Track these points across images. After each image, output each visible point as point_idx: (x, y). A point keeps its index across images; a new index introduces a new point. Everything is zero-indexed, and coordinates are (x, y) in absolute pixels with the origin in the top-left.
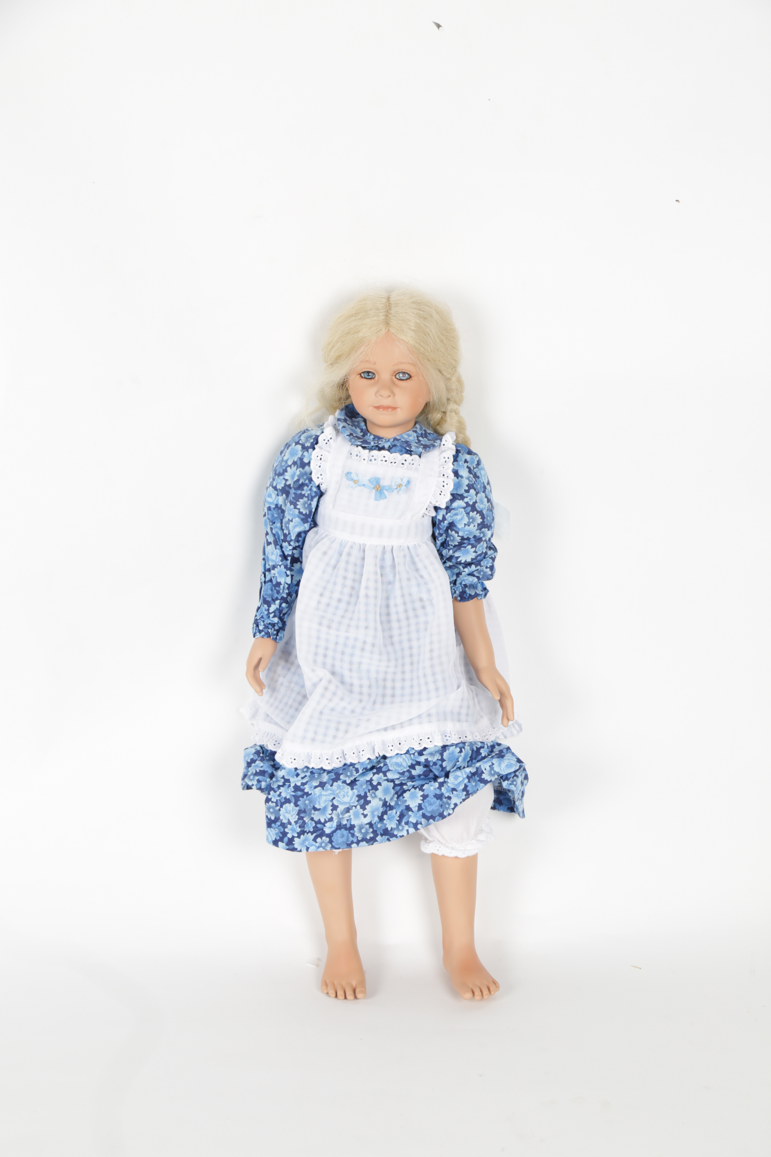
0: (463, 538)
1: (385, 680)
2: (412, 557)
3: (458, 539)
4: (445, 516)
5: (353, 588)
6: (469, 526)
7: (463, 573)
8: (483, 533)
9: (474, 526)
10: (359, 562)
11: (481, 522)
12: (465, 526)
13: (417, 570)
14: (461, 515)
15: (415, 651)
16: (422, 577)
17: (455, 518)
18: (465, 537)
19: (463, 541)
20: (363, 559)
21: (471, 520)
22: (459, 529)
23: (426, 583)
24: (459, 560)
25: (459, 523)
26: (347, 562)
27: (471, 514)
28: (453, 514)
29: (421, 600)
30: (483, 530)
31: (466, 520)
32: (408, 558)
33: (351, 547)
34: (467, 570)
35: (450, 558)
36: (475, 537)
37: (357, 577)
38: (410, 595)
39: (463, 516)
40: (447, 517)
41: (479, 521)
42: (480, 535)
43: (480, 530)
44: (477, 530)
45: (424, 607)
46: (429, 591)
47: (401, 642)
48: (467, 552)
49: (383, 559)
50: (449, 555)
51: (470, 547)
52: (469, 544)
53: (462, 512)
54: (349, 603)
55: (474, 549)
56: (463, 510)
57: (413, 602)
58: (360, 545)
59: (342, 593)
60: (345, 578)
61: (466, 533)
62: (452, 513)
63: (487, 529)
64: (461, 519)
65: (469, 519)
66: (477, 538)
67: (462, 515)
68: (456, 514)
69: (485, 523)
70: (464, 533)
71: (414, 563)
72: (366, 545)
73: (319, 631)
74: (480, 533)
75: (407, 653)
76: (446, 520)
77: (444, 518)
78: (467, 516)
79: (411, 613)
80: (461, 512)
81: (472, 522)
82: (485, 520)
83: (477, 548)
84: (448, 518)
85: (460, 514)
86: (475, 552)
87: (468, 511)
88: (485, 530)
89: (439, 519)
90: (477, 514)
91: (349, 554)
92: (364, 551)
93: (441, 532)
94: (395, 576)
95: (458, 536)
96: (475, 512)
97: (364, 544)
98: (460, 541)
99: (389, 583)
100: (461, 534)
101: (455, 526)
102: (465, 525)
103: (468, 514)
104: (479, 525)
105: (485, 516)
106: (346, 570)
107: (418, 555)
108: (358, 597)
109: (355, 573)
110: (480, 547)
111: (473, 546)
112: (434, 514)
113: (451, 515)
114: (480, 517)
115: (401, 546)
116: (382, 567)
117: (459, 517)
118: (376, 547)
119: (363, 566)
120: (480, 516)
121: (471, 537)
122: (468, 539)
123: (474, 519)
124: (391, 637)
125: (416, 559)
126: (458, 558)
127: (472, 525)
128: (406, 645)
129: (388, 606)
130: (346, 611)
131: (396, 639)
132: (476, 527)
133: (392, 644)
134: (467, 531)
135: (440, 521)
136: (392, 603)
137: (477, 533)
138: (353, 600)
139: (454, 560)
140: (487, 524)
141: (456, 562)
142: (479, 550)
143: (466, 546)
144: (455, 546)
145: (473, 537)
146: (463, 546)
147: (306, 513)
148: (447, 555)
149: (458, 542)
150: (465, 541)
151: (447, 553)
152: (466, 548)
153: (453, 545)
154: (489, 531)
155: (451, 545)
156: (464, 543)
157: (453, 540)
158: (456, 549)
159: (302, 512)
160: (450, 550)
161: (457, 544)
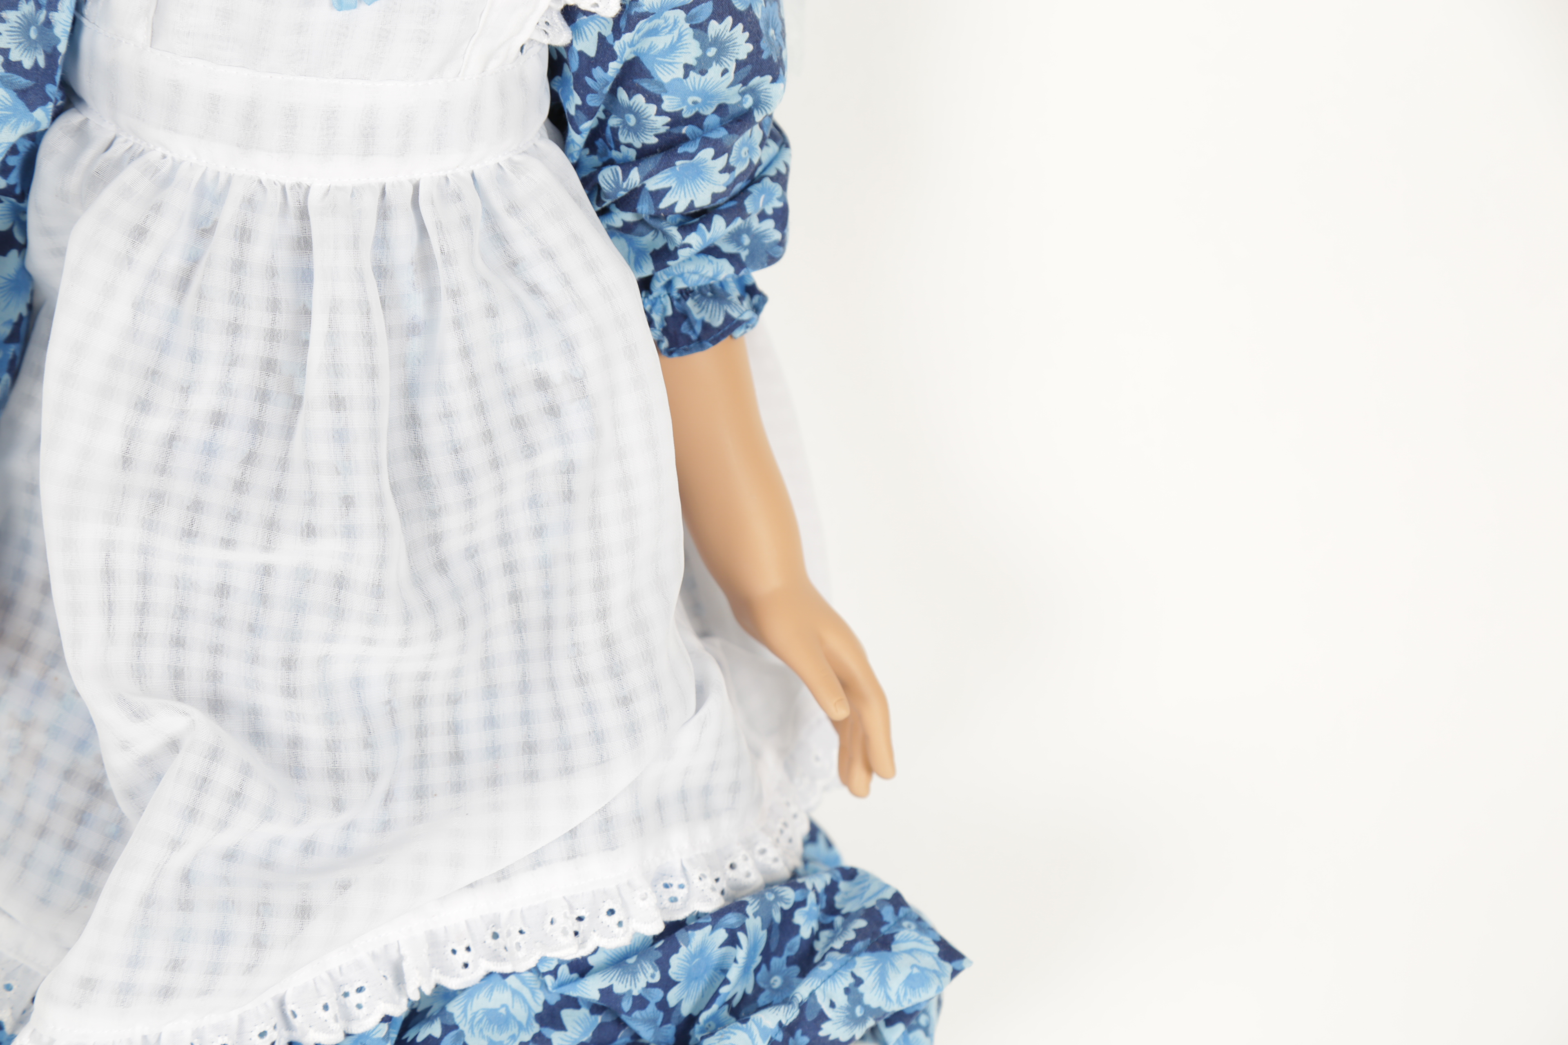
0: (677, 120)
1: (420, 701)
2: (489, 214)
3: (660, 124)
4: (610, 40)
5: (269, 366)
6: (703, 72)
7: (683, 253)
8: (753, 92)
9: (725, 72)
10: (285, 259)
11: (750, 55)
12: (686, 76)
13: (513, 264)
14: (671, 31)
15: (530, 579)
16: (534, 290)
17: (645, 44)
18: (686, 115)
19: (675, 131)
20: (304, 244)
21: (712, 52)
22: (661, 85)
23: (553, 315)
24: (664, 204)
25: (660, 63)
26: (238, 266)
27: (714, 27)
28: (640, 34)
29: (542, 383)
30: (757, 80)
31: (691, 51)
32: (479, 224)
33: (250, 203)
34: (695, 240)
35: (628, 202)
36: (721, 109)
37: (285, 321)
38: (500, 368)
39: (680, 36)
40: (617, 46)
41: (743, 49)
42: (741, 103)
43: (745, 82)
44: (732, 84)
45: (553, 411)
46: (569, 346)
47: (472, 553)
48: (699, 173)
49: (382, 242)
50: (625, 190)
51: (709, 152)
52: (706, 143)
53: (676, 22)
54: (257, 427)
55: (722, 161)
56: (681, 14)
57: (511, 395)
58: (284, 188)
59: (225, 389)
60: (235, 329)
61: (690, 100)
62: (638, 31)
63: (769, 78)
64: (673, 48)
65: (704, 47)
66: (731, 111)
67: (676, 33)
68: (654, 32)
69: (765, 56)
70: (684, 102)
71: (499, 238)
72: (309, 188)
73: (145, 551)
74: (742, 94)
75: (498, 587)
76: (614, 57)
77: (605, 52)
78: (696, 37)
79: (507, 442)
80: (671, 21)
81: (717, 59)
82: (764, 44)
83: (734, 153)
84: (623, 53)
85: (667, 30)
86: (728, 169)
87: (702, 19)
88: (762, 82)
89: (581, 54)
90: (734, 25)
91: (244, 234)
92: (304, 214)
93: (592, 101)
94: (432, 298)
95: (660, 112)
96: (729, 20)
97: (299, 185)
98: (663, 130)
99: (413, 330)
100: (669, 104)
101: (647, 74)
102: (688, 68)
103: (700, 28)
104: (740, 64)
105: (762, 25)
106: (237, 299)
107: (513, 209)
108: (297, 402)
109: (274, 306)
110: (743, 144)
111: (721, 149)
112: (561, 36)
113: (636, 38)
114: (747, 34)
115: (447, 179)
116: (382, 272)
117: (662, 42)
118: (352, 195)
119: (305, 277)
120: (744, 30)
121: (708, 111)
122: (697, 119)
123: (722, 46)
124: (435, 539)
125: (511, 225)
126: (658, 195)
127: (715, 71)
128: (492, 559)
129: (413, 421)
130: (250, 459)
131: (454, 545)
132: (731, 76)
133: (442, 566)
134: (695, 93)
135: (587, 64)
136: (429, 407)
137: (733, 97)
138: (275, 413)
139: (645, 208)
140: (770, 58)
141: (653, 212)
142: (739, 159)
143: (690, 148)
144: (645, 153)
145: (716, 112)
146: (681, 150)
147: (36, 64)
148: (619, 188)
149: (657, 136)
150: (684, 130)
151: (617, 183)
152: (691, 156)
153: (638, 145)
154: (775, 85)
155: (629, 146)
156: (684, 139)
157: (639, 128)
158: (650, 164)
159: (20, 63)
160: (627, 166)
161: (654, 140)
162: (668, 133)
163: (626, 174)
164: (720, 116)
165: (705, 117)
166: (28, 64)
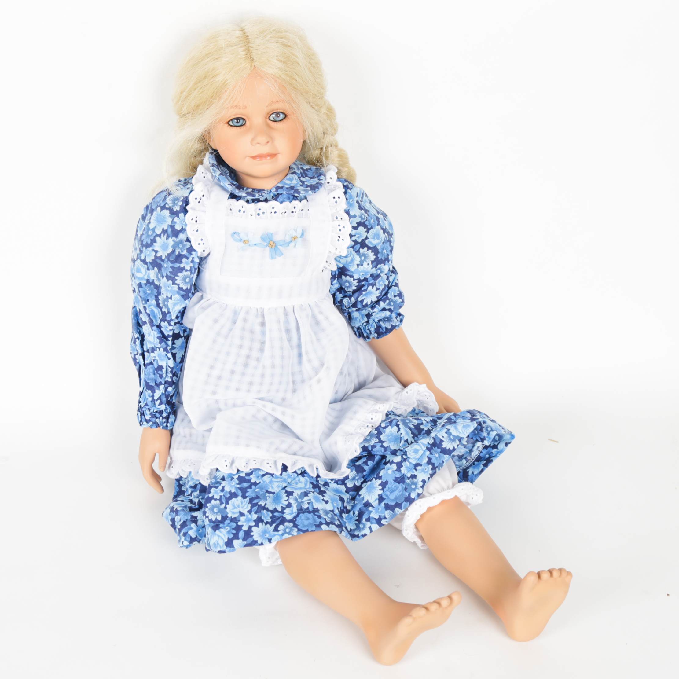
0: (359, 281)
2: (314, 315)
3: (355, 283)
6: (362, 265)
8: (379, 269)
10: (257, 329)
14: (350, 256)
18: (362, 279)
19: (360, 284)
20: (263, 324)
21: (363, 258)
24: (364, 303)
27: (361, 251)
30: (379, 266)
31: (358, 260)
36: (372, 276)
42: (377, 273)
43: (376, 267)
44: (372, 268)
51: (370, 287)
52: (369, 285)
55: (375, 288)
58: (257, 309)
63: (383, 264)
65: (361, 257)
66: (374, 275)
69: (379, 259)
71: (317, 323)
72: (264, 309)
74: (377, 270)
78: (358, 256)
81: (365, 260)
82: (379, 255)
83: (377, 285)
86: (378, 289)
87: (358, 249)
88: (381, 266)
90: (368, 250)
91: (245, 320)
92: (263, 316)
95: (354, 280)
96: (366, 249)
97: (261, 308)
98: (357, 284)
100: (356, 276)
101: (348, 270)
102: (358, 265)
103: (358, 252)
104: (373, 262)
105: (380, 250)
110: (380, 282)
111: (374, 285)
114: (373, 253)
115: (302, 305)
118: (276, 310)
119: (264, 333)
120: (372, 251)
121: (368, 276)
122: (366, 280)
123: (366, 257)
126: (362, 302)
127: (365, 264)
132: (371, 265)
134: (362, 272)
137: (374, 271)
141: (361, 306)
143: (365, 288)
144: (354, 292)
145: (370, 276)
146: (363, 289)
147: (187, 288)
148: (349, 303)
149: (356, 286)
150: (363, 283)
151: (349, 302)
152: (366, 290)
153: (352, 291)
154: (385, 266)
155: (349, 291)
156: (363, 286)
157: (350, 286)
158: (356, 295)
159: (182, 288)
160: (350, 297)
161: (356, 288)
162: (358, 285)
163: (350, 299)
164: (372, 277)
165: (367, 279)
166: (185, 288)
